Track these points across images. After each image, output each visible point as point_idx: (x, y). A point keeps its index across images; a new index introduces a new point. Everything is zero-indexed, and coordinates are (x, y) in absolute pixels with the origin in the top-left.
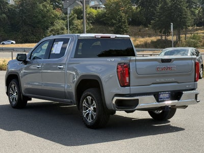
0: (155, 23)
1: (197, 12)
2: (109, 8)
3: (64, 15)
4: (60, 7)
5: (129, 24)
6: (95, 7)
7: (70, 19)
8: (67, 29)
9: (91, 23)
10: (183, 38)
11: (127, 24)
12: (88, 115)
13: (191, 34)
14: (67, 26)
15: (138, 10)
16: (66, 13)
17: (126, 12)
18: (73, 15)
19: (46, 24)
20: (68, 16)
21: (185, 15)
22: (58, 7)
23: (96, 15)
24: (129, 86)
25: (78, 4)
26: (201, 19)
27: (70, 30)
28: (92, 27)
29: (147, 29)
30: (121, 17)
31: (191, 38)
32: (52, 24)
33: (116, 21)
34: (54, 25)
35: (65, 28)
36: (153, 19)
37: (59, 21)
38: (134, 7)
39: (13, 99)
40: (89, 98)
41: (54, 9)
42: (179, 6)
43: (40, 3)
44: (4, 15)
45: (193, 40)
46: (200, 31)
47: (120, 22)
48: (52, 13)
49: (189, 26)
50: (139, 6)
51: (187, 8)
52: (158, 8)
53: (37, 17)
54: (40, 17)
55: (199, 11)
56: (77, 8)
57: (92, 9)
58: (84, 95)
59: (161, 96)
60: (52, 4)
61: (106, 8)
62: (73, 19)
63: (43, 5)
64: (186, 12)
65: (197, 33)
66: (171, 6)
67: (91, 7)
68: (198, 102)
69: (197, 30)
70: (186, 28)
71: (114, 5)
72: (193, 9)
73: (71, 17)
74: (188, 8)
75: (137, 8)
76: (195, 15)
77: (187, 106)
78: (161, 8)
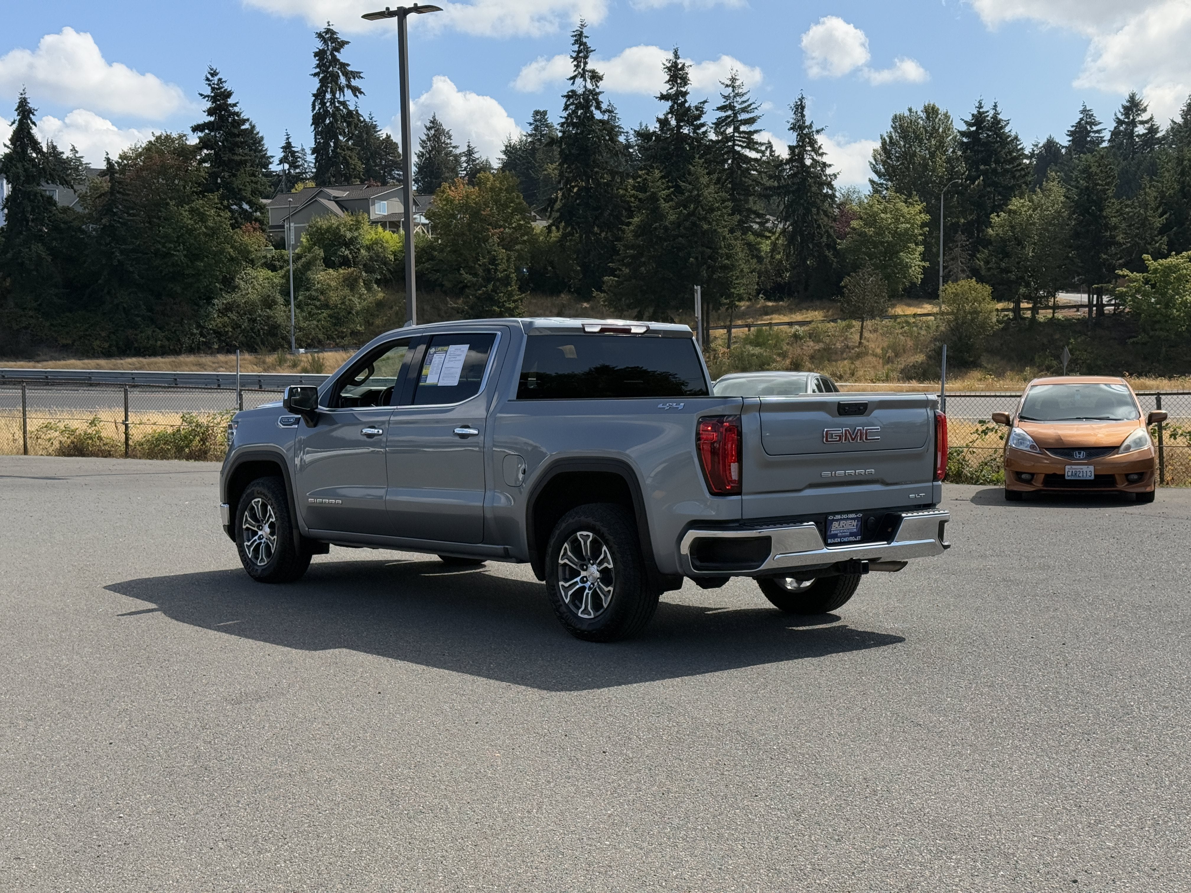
0: (619, 283)
1: (765, 246)
2: (447, 226)
3: (272, 252)
4: (256, 220)
5: (521, 289)
6: (391, 224)
7: (300, 264)
8: (287, 303)
9: (378, 282)
10: (720, 341)
11: (514, 287)
12: (578, 595)
13: (749, 326)
14: (285, 293)
15: (555, 235)
16: (280, 245)
17: (507, 243)
18: (310, 250)
19: (206, 282)
20: (289, 253)
21: (729, 257)
22: (248, 217)
23: (394, 253)
24: (740, 493)
25: (327, 210)
26: (779, 274)
27: (298, 306)
28: (380, 295)
29: (585, 305)
30: (493, 261)
31: (747, 341)
32: (229, 284)
33: (475, 275)
34: (235, 288)
35: (280, 299)
36: (612, 272)
37: (254, 273)
38: (539, 225)
39: (257, 550)
40: (585, 537)
41: (233, 227)
42: (706, 227)
43: (180, 204)
44: (38, 248)
45: (757, 350)
46: (777, 318)
47: (488, 280)
48: (229, 240)
49: (741, 299)
50: (556, 223)
51: (732, 231)
52: (629, 232)
53: (167, 255)
54: (180, 255)
55: (774, 245)
56: (323, 223)
57: (380, 229)
58: (564, 525)
59: (835, 528)
60: (228, 207)
61: (434, 228)
62: (308, 266)
63: (192, 211)
64: (729, 246)
65: (770, 325)
66: (678, 225)
67: (374, 223)
68: (946, 547)
69: (766, 311)
70: (732, 306)
71: (463, 218)
72: (751, 237)
73: (298, 257)
74: (738, 234)
75: (549, 228)
76: (760, 260)
77: (906, 563)
78: (643, 230)
